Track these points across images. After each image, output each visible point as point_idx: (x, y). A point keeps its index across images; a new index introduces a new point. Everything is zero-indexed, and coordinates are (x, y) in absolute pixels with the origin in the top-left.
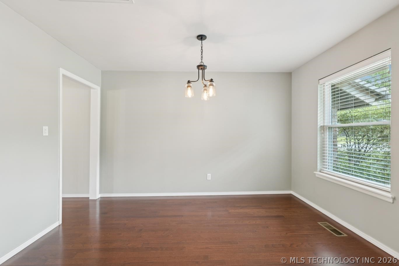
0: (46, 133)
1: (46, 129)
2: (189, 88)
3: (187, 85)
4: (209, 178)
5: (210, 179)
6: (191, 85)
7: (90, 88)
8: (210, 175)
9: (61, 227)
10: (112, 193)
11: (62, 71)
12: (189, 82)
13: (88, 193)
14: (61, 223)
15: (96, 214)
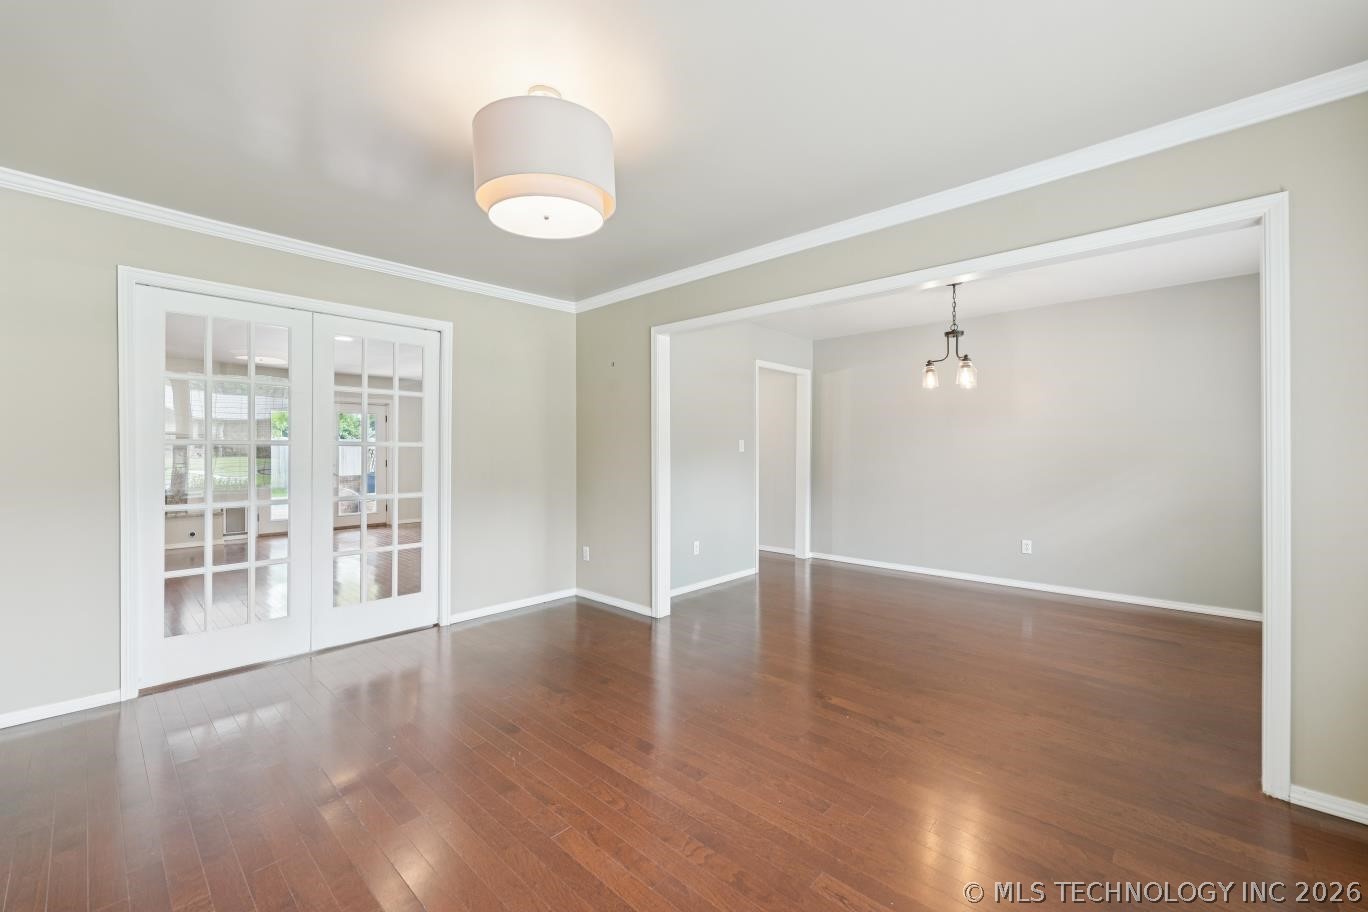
0: (742, 449)
1: (742, 443)
2: (930, 374)
3: (925, 368)
4: (1027, 549)
5: (1030, 552)
6: (932, 367)
7: (795, 375)
8: (1030, 542)
9: (757, 577)
10: (830, 552)
11: (759, 363)
12: (929, 363)
13: (793, 547)
14: (757, 571)
15: (805, 579)
